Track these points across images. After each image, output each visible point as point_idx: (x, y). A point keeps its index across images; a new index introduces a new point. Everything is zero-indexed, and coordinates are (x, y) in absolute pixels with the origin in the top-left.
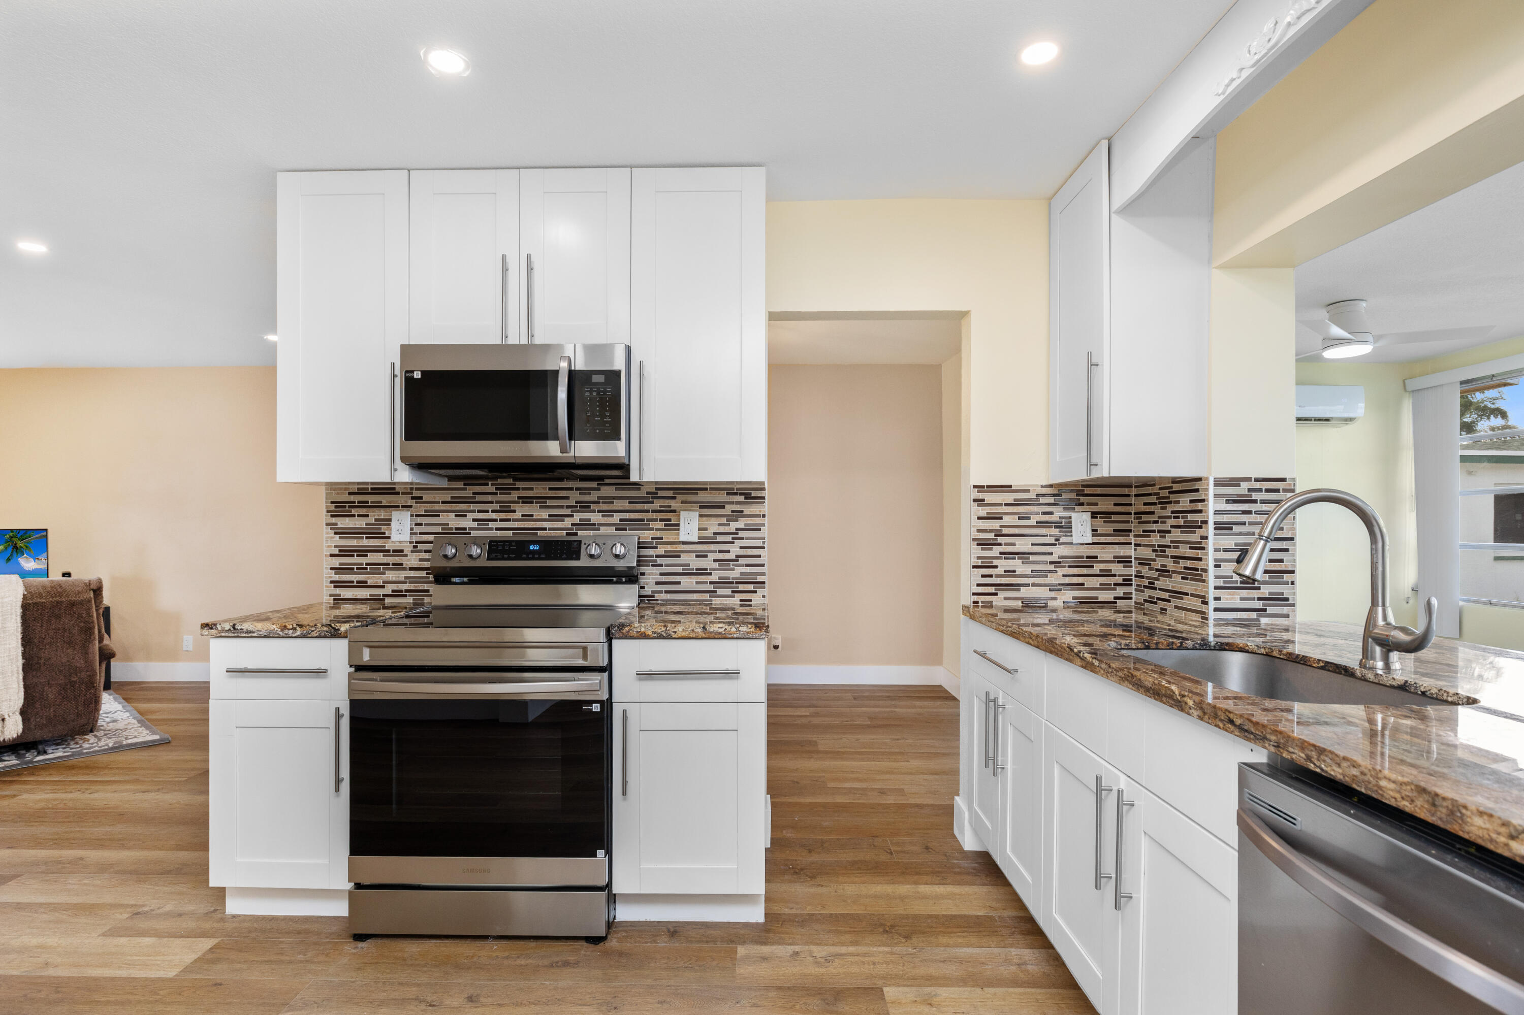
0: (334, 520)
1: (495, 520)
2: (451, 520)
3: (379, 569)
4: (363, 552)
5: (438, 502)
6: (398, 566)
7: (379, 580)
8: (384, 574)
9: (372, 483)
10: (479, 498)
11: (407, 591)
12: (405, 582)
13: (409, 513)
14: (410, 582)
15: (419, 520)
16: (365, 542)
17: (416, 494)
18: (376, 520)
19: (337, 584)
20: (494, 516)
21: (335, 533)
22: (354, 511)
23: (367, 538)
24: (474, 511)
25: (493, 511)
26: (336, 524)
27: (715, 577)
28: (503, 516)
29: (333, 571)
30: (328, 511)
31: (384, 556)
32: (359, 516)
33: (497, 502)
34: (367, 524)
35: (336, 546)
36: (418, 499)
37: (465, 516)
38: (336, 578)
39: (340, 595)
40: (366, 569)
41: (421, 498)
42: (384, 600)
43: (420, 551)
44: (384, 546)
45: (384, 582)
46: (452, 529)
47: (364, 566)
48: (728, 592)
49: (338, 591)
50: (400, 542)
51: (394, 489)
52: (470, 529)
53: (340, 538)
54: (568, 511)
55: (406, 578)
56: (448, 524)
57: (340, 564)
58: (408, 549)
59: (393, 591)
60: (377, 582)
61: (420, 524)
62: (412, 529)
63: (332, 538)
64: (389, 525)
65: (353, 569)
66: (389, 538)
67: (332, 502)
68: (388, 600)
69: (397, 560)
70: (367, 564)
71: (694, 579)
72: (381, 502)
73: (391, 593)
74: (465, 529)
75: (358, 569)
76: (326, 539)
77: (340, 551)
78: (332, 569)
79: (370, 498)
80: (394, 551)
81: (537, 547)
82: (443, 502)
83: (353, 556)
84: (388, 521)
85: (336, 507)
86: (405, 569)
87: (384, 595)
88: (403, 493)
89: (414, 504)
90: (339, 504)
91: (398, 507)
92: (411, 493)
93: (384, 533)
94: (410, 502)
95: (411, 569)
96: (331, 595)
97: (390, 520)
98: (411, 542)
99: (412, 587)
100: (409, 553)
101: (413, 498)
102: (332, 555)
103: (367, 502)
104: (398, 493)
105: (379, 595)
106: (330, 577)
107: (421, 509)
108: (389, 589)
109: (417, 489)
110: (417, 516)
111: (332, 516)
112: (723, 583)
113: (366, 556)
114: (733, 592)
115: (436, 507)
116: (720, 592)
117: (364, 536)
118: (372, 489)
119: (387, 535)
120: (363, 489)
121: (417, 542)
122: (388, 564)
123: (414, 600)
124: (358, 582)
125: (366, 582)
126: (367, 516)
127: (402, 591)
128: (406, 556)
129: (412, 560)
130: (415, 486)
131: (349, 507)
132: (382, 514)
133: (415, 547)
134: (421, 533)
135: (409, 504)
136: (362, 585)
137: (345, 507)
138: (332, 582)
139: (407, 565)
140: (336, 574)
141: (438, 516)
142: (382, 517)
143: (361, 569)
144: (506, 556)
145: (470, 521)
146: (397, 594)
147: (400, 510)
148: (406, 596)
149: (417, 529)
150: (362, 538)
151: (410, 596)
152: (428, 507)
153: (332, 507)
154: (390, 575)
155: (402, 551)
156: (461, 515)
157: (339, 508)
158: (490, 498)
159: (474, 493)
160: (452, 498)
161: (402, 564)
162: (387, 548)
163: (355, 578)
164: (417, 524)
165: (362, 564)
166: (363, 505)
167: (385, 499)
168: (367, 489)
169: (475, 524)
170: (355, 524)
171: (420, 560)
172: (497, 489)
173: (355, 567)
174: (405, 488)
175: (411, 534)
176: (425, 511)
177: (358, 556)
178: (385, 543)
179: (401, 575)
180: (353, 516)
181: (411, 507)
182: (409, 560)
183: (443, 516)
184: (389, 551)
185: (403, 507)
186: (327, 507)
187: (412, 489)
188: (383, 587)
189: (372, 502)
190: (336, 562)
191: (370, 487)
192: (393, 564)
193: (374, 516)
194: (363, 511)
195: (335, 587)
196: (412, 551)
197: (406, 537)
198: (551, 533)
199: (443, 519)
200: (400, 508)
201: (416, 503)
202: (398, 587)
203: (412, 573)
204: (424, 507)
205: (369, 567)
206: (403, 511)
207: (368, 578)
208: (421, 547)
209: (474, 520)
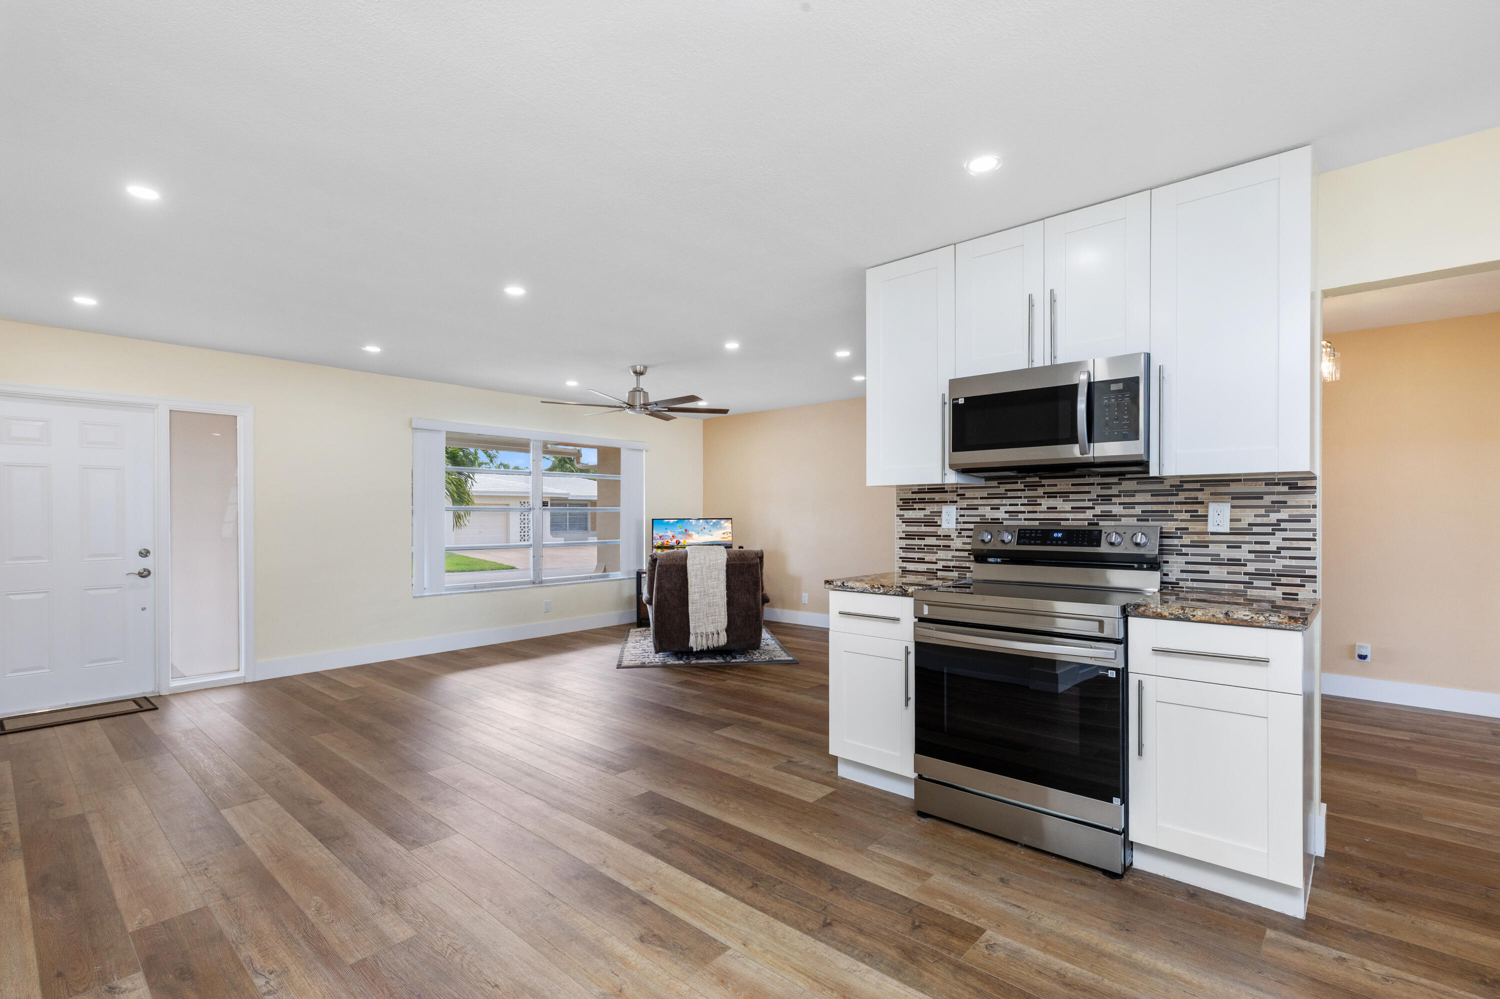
0: (902, 512)
1: (1024, 512)
2: (988, 512)
3: (933, 549)
4: (922, 536)
5: (977, 498)
6: (947, 547)
7: (933, 557)
8: (937, 553)
9: (928, 485)
10: (1010, 494)
11: (953, 567)
12: (952, 560)
13: (955, 507)
14: (956, 561)
15: (962, 512)
16: (923, 529)
17: (960, 492)
18: (931, 512)
19: (905, 560)
20: (1023, 508)
21: (903, 522)
22: (916, 506)
23: (925, 526)
24: (1006, 505)
25: (1022, 505)
26: (903, 515)
27: (1251, 568)
28: (1030, 508)
29: (902, 550)
30: (898, 506)
31: (937, 539)
32: (919, 509)
33: (1025, 497)
34: (925, 516)
35: (903, 532)
36: (962, 496)
37: (999, 509)
38: (904, 555)
39: (906, 568)
40: (924, 549)
41: (964, 495)
42: (937, 573)
43: (963, 537)
44: (937, 532)
45: (937, 559)
46: (988, 519)
47: (923, 547)
48: (1268, 584)
49: (904, 565)
50: (949, 529)
51: (944, 488)
52: (1002, 519)
53: (906, 526)
54: (1090, 504)
55: (953, 557)
56: (985, 516)
57: (906, 545)
58: (954, 535)
59: (943, 567)
60: (931, 559)
61: (964, 516)
62: (957, 519)
63: (901, 525)
64: (940, 516)
65: (915, 549)
66: (940, 526)
67: (901, 500)
68: (939, 574)
69: (946, 543)
70: (925, 545)
71: (1225, 569)
72: (934, 499)
73: (941, 568)
74: (999, 519)
75: (918, 549)
76: (897, 526)
77: (906, 535)
78: (900, 548)
79: (927, 496)
80: (944, 536)
81: (1060, 535)
82: (981, 498)
83: (915, 539)
84: (939, 514)
85: (903, 503)
86: (952, 550)
87: (937, 570)
88: (951, 492)
89: (958, 500)
90: (905, 501)
91: (947, 502)
92: (957, 491)
93: (937, 522)
94: (956, 498)
95: (956, 550)
96: (900, 568)
97: (941, 512)
98: (957, 530)
99: (957, 564)
100: (955, 538)
101: (958, 495)
102: (901, 538)
103: (925, 499)
104: (947, 492)
105: (933, 569)
106: (900, 554)
107: (964, 503)
108: (940, 565)
109: (961, 488)
110: (961, 509)
111: (901, 509)
112: (1260, 574)
113: (924, 539)
114: (1273, 584)
115: (976, 502)
116: (1256, 583)
117: (923, 524)
118: (928, 489)
119: (938, 524)
120: (921, 490)
121: (961, 530)
122: (940, 546)
123: (959, 574)
124: (918, 559)
125: (924, 559)
126: (924, 509)
127: (949, 567)
128: (953, 540)
129: (957, 543)
130: (959, 486)
131: (912, 503)
132: (935, 507)
133: (960, 533)
134: (964, 523)
135: (955, 500)
136: (921, 561)
137: (909, 503)
138: (900, 558)
139: (953, 547)
140: (903, 552)
141: (977, 509)
142: (935, 510)
143: (921, 549)
144: (1033, 542)
145: (1002, 513)
146: (946, 569)
147: (948, 505)
148: (952, 571)
149: (961, 519)
150: (921, 526)
151: (956, 571)
152: (970, 502)
153: (901, 503)
154: (941, 554)
155: (950, 536)
156: (995, 508)
157: (906, 503)
158: (1019, 494)
159: (1006, 490)
160: (988, 494)
161: (950, 546)
162: (938, 534)
163: (916, 555)
164: (961, 516)
165: (921, 545)
166: (922, 501)
167: (937, 496)
168: (925, 489)
169: (1007, 516)
170: (917, 516)
171: (964, 543)
172: (1025, 486)
173: (916, 547)
174: (952, 488)
175: (957, 523)
176: (967, 505)
177: (918, 539)
178: (937, 529)
179: (949, 555)
180: (915, 509)
181: (956, 502)
182: (955, 543)
183: (981, 509)
184: (940, 536)
185: (950, 502)
186: (897, 503)
187: (957, 488)
188: (936, 563)
189: (928, 499)
190: (903, 543)
191: (927, 487)
192: (943, 546)
193: (930, 509)
194: (922, 506)
195: (903, 561)
196: (957, 537)
197: (953, 525)
198: (1073, 523)
199: (981, 511)
200: (949, 503)
201: (960, 499)
202: (947, 564)
203: (958, 554)
204: (967, 502)
205: (926, 548)
206: (950, 505)
207: (925, 556)
208: (964, 533)
209: (1006, 512)
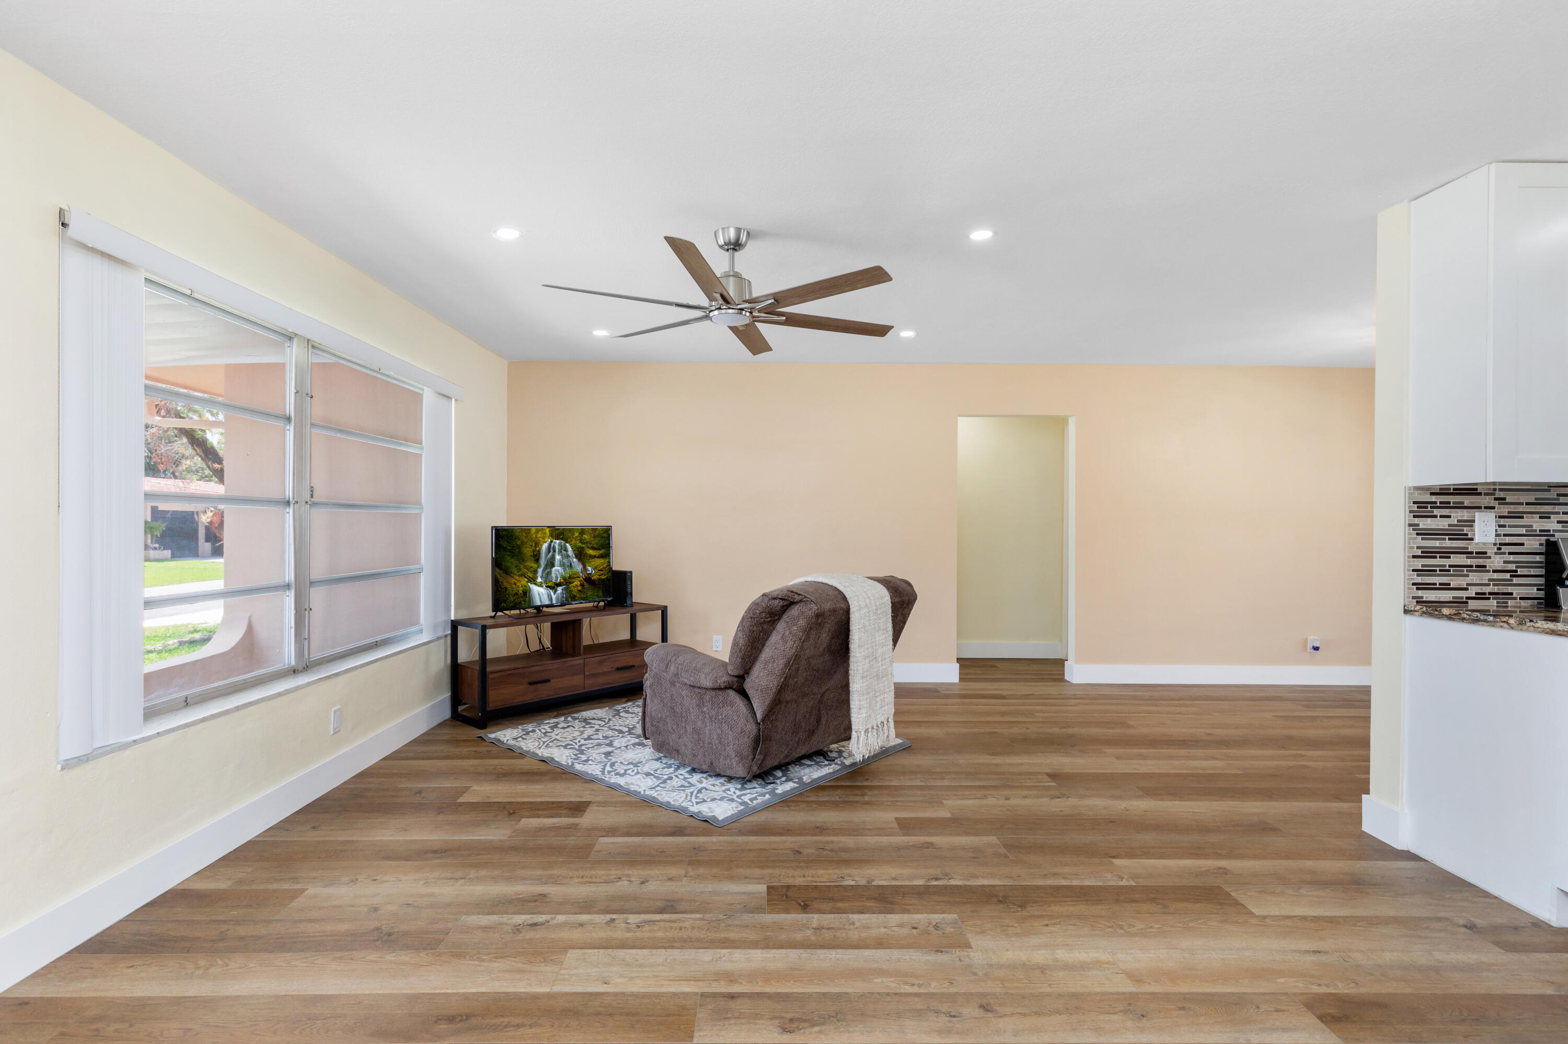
0: (1416, 521)
2: (1535, 522)
3: (1463, 571)
4: (1445, 554)
5: (1521, 504)
6: (1481, 568)
7: (1462, 582)
8: (1468, 576)
9: (1454, 484)
11: (1490, 594)
12: (1489, 585)
13: (1494, 514)
14: (1494, 585)
15: (1502, 522)
16: (1448, 543)
17: (1502, 495)
18: (1458, 521)
19: (1420, 586)
21: (1417, 534)
22: (1436, 512)
23: (1450, 539)
24: (1558, 513)
26: (1418, 525)
29: (1416, 573)
30: (1411, 512)
31: (1467, 558)
32: (1441, 517)
34: (1449, 525)
35: (1418, 548)
36: (1501, 500)
37: (1549, 518)
38: (1419, 580)
39: (1422, 597)
40: (1449, 571)
41: (1504, 499)
42: (1467, 603)
43: (1504, 553)
44: (1467, 548)
45: (1468, 584)
46: (1535, 531)
47: (1447, 568)
49: (1420, 593)
50: (1484, 544)
51: (1476, 489)
52: (1554, 531)
53: (1423, 539)
55: (1490, 580)
56: (1531, 526)
57: (1423, 566)
58: (1491, 551)
59: (1477, 594)
60: (1460, 585)
61: (1504, 526)
62: (1496, 531)
63: (1415, 539)
64: (1472, 526)
65: (1435, 571)
66: (1472, 539)
67: (1414, 503)
68: (1472, 604)
69: (1481, 562)
70: (1450, 566)
72: (1463, 503)
73: (1474, 596)
74: (1549, 531)
75: (1440, 571)
76: (1409, 539)
77: (1422, 552)
78: (1414, 570)
79: (1452, 499)
80: (1477, 553)
82: (1527, 504)
83: (1435, 557)
84: (1471, 523)
85: (1418, 507)
86: (1488, 571)
87: (1467, 598)
88: (1486, 494)
89: (1497, 506)
90: (1421, 505)
91: (1480, 508)
92: (1494, 494)
93: (1467, 535)
94: (1493, 503)
95: (1494, 571)
96: (1414, 598)
97: (1474, 521)
98: (1495, 544)
99: (1496, 589)
100: (1493, 556)
101: (1496, 499)
102: (1414, 557)
103: (1449, 503)
104: (1480, 494)
105: (1462, 598)
106: (1413, 579)
107: (1505, 510)
108: (1472, 592)
109: (1501, 490)
110: (1500, 517)
111: (1414, 516)
113: (1449, 557)
115: (1521, 509)
117: (1447, 537)
118: (1455, 489)
119: (1469, 537)
120: (1443, 491)
121: (1500, 544)
122: (1471, 566)
123: (1497, 603)
124: (1440, 584)
125: (1449, 584)
126: (1449, 517)
127: (1485, 594)
128: (1490, 558)
129: (1497, 562)
130: (1498, 487)
131: (1431, 507)
132: (1464, 515)
133: (1499, 549)
134: (1505, 535)
135: (1492, 505)
136: (1445, 587)
137: (1427, 507)
138: (1414, 584)
139: (1491, 567)
140: (1418, 575)
141: (1522, 517)
142: (1465, 518)
143: (1444, 571)
145: (1554, 523)
146: (1480, 596)
147: (1483, 511)
148: (1489, 599)
149: (1501, 531)
150: (1445, 539)
151: (1494, 599)
152: (1512, 508)
153: (1415, 507)
154: (1474, 577)
155: (1485, 553)
156: (1545, 516)
157: (1421, 509)
159: (1558, 495)
160: (1536, 499)
161: (1485, 567)
162: (1470, 550)
163: (1437, 580)
164: (1500, 526)
165: (1445, 566)
166: (1445, 505)
167: (1467, 500)
168: (1450, 489)
169: (1559, 527)
170: (1438, 525)
171: (1505, 562)
173: (1438, 569)
174: (1488, 489)
175: (1497, 535)
176: (1509, 512)
177: (1440, 557)
178: (1469, 544)
179: (1485, 577)
180: (1435, 516)
181: (1493, 508)
182: (1493, 562)
183: (1527, 517)
184: (1472, 553)
185: (1486, 508)
186: (1410, 507)
187: (1495, 490)
188: (1466, 589)
189: (1454, 503)
190: (1418, 564)
191: (1453, 487)
192: (1477, 566)
193: (1457, 517)
194: (1445, 512)
195: (1417, 589)
196: (1496, 553)
197: (1492, 539)
199: (1526, 521)
200: (1483, 509)
201: (1499, 504)
202: (1481, 589)
203: (1496, 576)
204: (1508, 508)
205: (1452, 569)
206: (1486, 512)
207: (1452, 580)
208: (1504, 549)
209: (1558, 522)
